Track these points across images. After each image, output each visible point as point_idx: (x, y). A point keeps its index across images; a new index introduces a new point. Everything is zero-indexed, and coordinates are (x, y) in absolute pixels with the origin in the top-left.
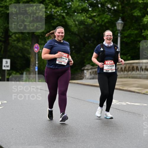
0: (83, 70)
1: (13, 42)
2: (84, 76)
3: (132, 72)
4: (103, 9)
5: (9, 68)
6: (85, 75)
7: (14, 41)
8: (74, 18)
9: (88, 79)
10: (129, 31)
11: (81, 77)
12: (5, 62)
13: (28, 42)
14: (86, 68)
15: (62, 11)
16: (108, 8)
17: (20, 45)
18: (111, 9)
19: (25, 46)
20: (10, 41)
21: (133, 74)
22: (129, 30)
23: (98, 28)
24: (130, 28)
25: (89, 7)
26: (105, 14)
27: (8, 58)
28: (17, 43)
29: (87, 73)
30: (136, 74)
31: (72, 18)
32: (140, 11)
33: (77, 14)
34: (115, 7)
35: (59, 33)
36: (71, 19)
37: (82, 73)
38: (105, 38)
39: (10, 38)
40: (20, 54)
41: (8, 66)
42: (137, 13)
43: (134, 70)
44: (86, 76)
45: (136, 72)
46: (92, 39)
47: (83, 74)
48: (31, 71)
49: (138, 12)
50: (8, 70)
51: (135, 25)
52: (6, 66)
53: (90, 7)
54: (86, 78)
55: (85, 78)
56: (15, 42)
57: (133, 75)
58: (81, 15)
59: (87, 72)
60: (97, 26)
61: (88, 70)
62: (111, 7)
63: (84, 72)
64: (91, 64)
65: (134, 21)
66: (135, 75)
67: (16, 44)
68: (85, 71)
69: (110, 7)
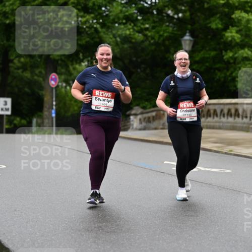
0: (129, 115)
1: (16, 71)
2: (130, 125)
3: (207, 118)
4: (160, 17)
5: (9, 113)
6: (132, 123)
7: (18, 68)
8: (114, 32)
9: (136, 129)
10: (202, 53)
11: (126, 127)
12: (4, 103)
13: (39, 70)
14: (133, 112)
15: (95, 21)
16: (168, 15)
17: (27, 75)
18: (173, 18)
19: (36, 77)
20: (12, 69)
21: (208, 122)
22: (202, 50)
23: (153, 48)
24: (203, 48)
25: (138, 14)
26: (164, 25)
27: (8, 97)
28: (23, 72)
29: (135, 120)
30: (213, 122)
31: (111, 32)
32: (221, 20)
33: (118, 24)
34: (180, 15)
35: (102, 54)
36: (109, 34)
37: (126, 120)
38: (176, 63)
39: (11, 65)
40: (27, 89)
41: (7, 110)
42: (216, 24)
43: (210, 116)
44: (133, 125)
45: (214, 118)
46: (143, 66)
47: (129, 122)
48: (45, 117)
49: (218, 23)
50: (7, 115)
51: (212, 43)
52: (4, 109)
53: (140, 14)
54: (133, 128)
55: (131, 127)
56: (20, 71)
57: (209, 124)
58: (125, 27)
59: (135, 118)
60: (151, 44)
61: (136, 115)
62: (174, 14)
63: (130, 119)
64: (141, 105)
65: (209, 37)
66: (212, 124)
67: (21, 74)
68: (132, 117)
69: (171, 15)
